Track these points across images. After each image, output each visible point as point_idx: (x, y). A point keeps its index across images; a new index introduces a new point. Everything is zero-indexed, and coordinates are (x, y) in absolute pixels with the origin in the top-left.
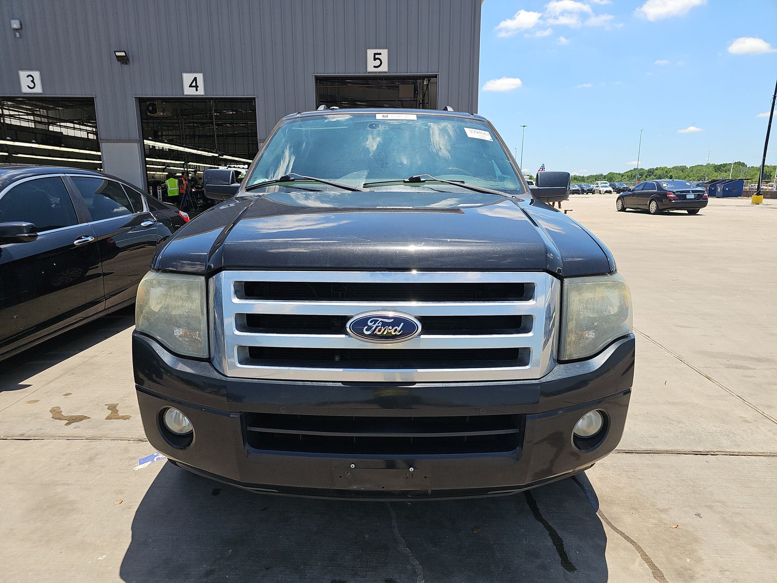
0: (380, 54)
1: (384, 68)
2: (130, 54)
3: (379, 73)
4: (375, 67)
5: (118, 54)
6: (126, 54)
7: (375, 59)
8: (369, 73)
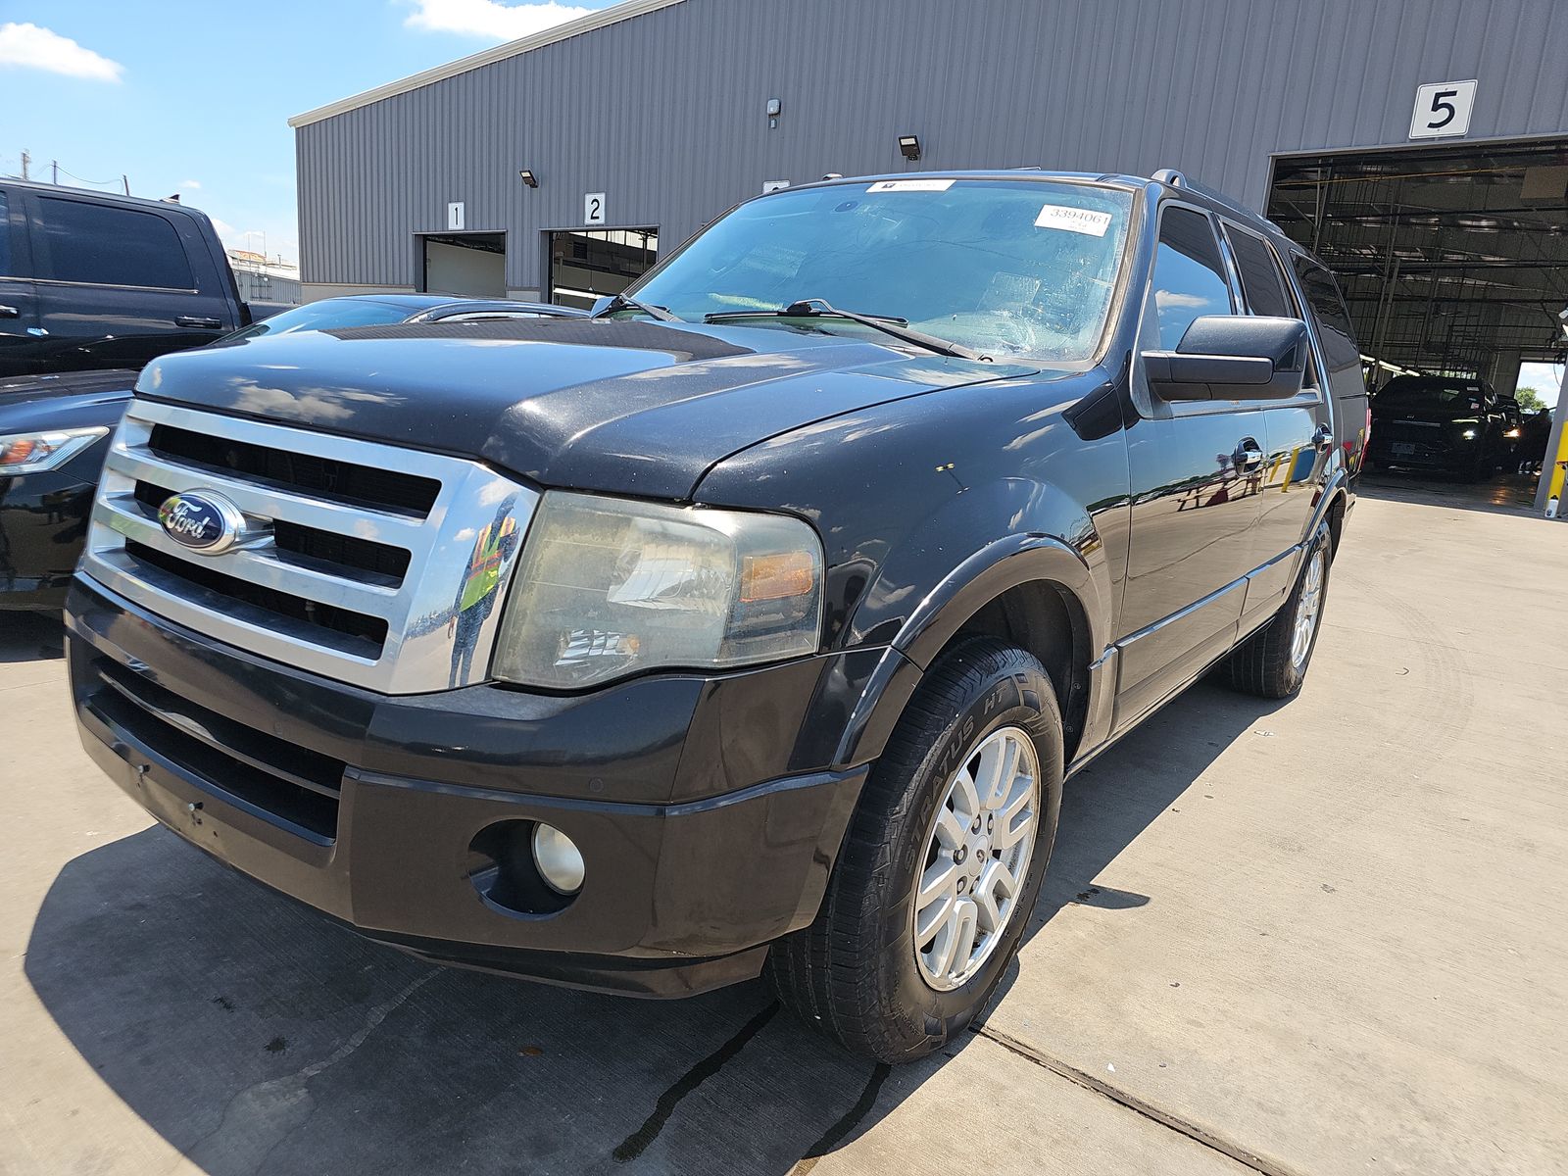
0: (1454, 93)
1: (1458, 127)
2: (925, 144)
3: (1441, 139)
4: (1431, 126)
5: (904, 142)
6: (916, 141)
7: (1436, 107)
8: (1412, 140)
